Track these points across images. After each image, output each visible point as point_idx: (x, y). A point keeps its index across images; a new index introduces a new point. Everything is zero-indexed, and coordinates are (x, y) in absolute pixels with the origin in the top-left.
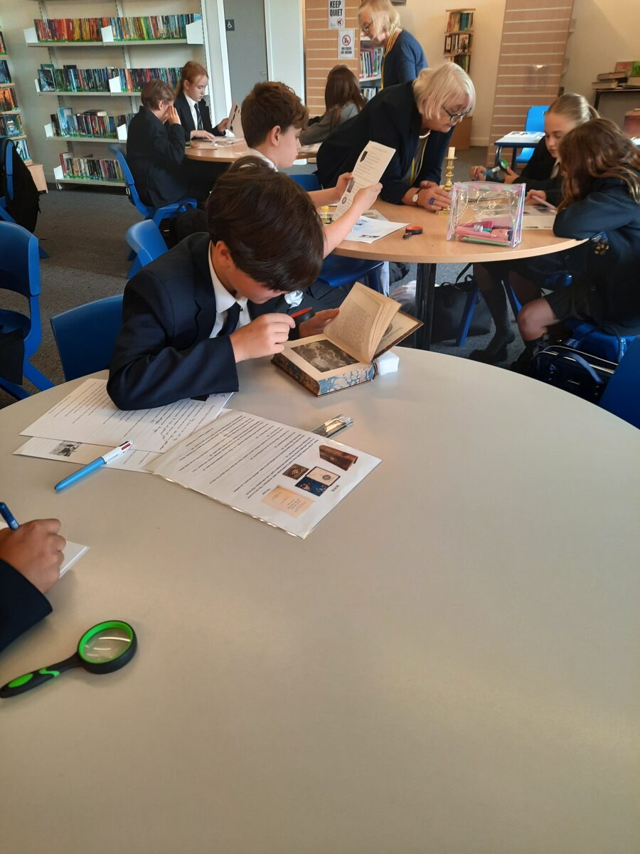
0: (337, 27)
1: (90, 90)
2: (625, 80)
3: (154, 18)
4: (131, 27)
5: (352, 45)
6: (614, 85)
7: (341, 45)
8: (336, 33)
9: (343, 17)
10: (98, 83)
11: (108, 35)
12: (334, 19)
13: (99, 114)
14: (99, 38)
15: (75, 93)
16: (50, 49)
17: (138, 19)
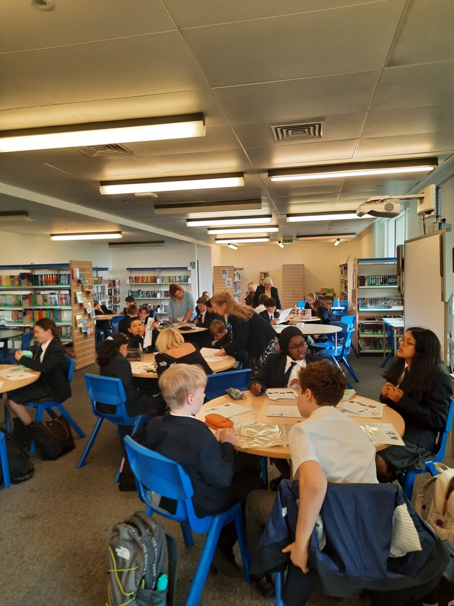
0: (225, 277)
1: (147, 297)
2: (325, 294)
3: (175, 277)
4: (166, 279)
5: (231, 283)
6: (322, 296)
7: (227, 283)
8: (225, 279)
9: (227, 275)
10: (151, 295)
11: (159, 281)
12: (225, 275)
13: (149, 305)
14: (156, 282)
15: (141, 298)
16: (131, 285)
17: (170, 277)
